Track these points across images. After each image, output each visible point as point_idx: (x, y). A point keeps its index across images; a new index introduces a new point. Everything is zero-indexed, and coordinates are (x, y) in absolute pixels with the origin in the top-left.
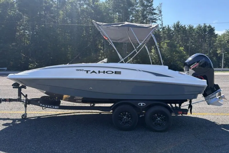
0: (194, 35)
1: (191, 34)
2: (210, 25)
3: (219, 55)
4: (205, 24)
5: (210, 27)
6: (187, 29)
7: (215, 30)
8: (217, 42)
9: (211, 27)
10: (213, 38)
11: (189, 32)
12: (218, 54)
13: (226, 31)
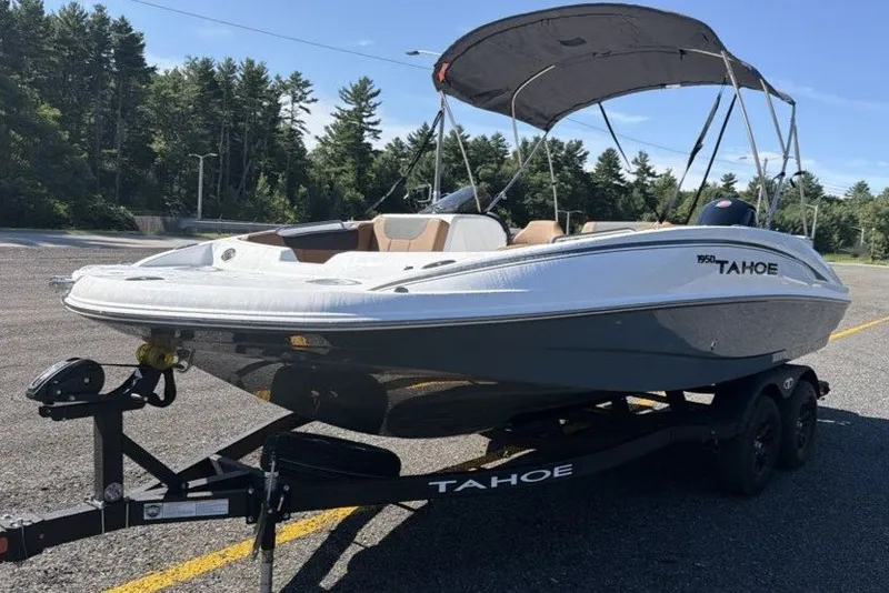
0: (52, 49)
1: (33, 38)
2: (123, 19)
3: (159, 159)
4: (100, 9)
5: (123, 27)
6: (11, 7)
7: (145, 49)
8: (150, 100)
9: (130, 30)
10: (135, 82)
11: (26, 28)
12: (155, 155)
13: (187, 60)
